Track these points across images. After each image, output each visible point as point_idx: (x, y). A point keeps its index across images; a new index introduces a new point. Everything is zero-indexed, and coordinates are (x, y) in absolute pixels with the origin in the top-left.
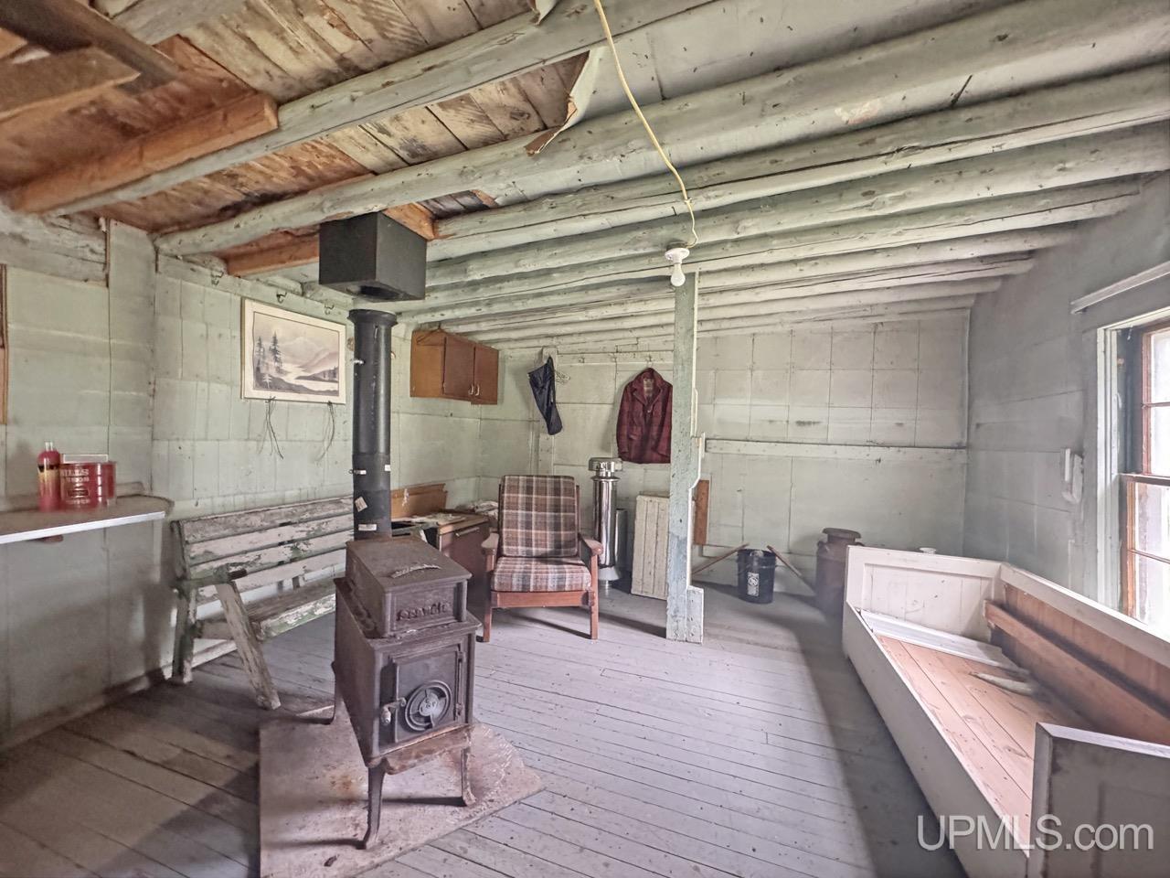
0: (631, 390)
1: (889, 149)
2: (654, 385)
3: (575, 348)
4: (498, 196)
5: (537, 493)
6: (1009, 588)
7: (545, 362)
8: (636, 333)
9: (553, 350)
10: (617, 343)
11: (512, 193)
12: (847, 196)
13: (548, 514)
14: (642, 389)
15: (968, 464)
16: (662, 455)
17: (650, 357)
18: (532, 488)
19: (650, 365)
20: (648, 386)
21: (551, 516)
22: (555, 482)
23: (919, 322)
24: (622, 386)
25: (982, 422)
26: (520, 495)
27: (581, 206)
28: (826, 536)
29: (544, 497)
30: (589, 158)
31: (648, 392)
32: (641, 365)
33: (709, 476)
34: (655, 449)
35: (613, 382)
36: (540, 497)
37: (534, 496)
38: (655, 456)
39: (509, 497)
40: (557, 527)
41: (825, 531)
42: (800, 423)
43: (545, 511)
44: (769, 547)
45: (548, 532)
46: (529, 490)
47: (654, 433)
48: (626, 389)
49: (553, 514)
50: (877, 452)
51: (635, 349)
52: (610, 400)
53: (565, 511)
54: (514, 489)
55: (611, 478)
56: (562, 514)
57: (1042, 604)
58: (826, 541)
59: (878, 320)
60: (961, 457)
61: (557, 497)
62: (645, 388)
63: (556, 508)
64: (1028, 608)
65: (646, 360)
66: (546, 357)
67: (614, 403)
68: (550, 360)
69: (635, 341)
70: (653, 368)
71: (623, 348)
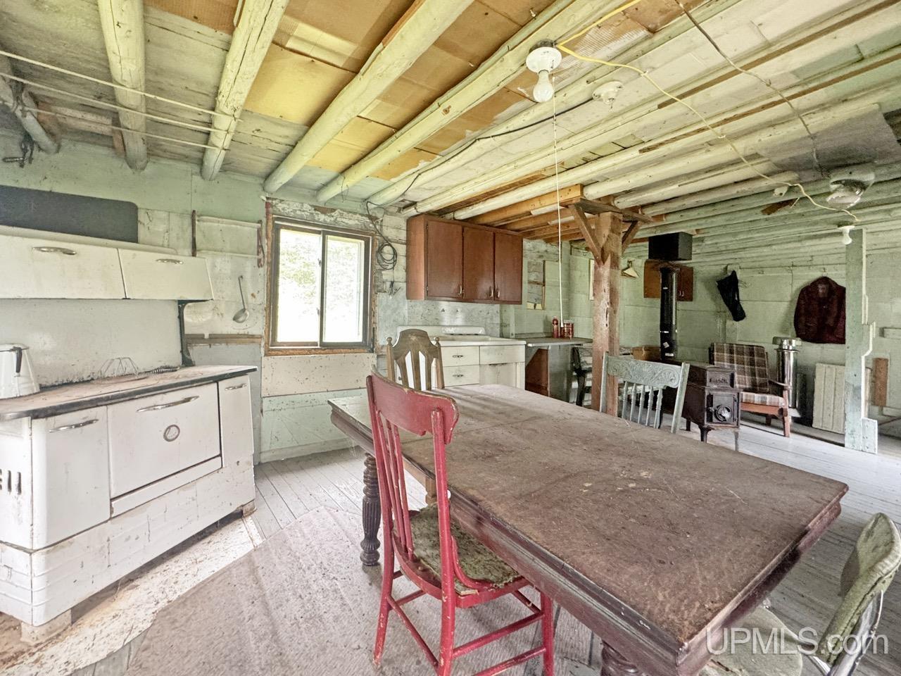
0: (807, 292)
2: (829, 288)
3: (755, 264)
5: (738, 354)
7: (730, 274)
8: (811, 254)
9: (737, 266)
10: (793, 259)
13: (746, 366)
14: (818, 291)
17: (824, 269)
18: (733, 350)
19: (824, 274)
20: (823, 289)
21: (748, 368)
22: (750, 349)
24: (798, 289)
29: (742, 356)
31: (823, 293)
32: (817, 274)
33: (887, 355)
34: (832, 333)
35: (790, 286)
36: (739, 356)
37: (735, 355)
39: (718, 355)
40: (753, 374)
43: (744, 365)
45: (747, 377)
46: (731, 352)
47: (831, 321)
48: (802, 291)
49: (750, 366)
51: (809, 264)
52: (788, 298)
53: (759, 366)
54: (721, 350)
55: (792, 350)
56: (756, 367)
61: (752, 357)
62: (821, 291)
63: (752, 363)
65: (821, 271)
66: (730, 271)
67: (791, 301)
68: (734, 273)
69: (810, 259)
70: (828, 276)
71: (798, 264)
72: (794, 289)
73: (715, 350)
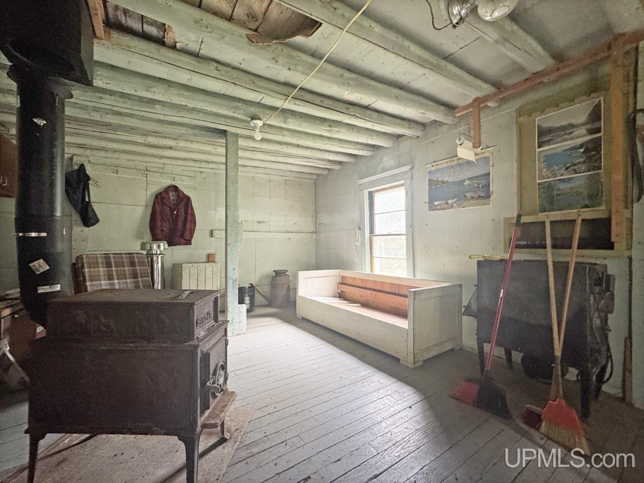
0: (160, 198)
1: (352, 114)
2: (178, 196)
3: (108, 161)
4: (180, 42)
5: (116, 266)
6: (343, 277)
7: (76, 167)
8: (165, 161)
9: (85, 159)
10: (148, 165)
11: (193, 47)
12: (325, 124)
13: (128, 280)
14: (169, 197)
15: (316, 239)
16: (186, 240)
17: (174, 178)
18: (111, 262)
19: (174, 183)
20: (173, 195)
21: (132, 282)
22: (130, 257)
23: (300, 182)
24: (152, 194)
25: (321, 222)
26: (101, 269)
27: (235, 78)
28: (274, 273)
29: (122, 268)
30: (277, 62)
31: (173, 200)
32: (168, 182)
33: (214, 250)
34: (182, 236)
35: (145, 191)
36: (119, 269)
37: (114, 269)
38: (182, 241)
39: (90, 272)
41: (274, 271)
42: (259, 222)
43: (126, 278)
44: (250, 284)
46: (108, 265)
47: (180, 225)
48: (156, 196)
49: (133, 280)
50: (289, 235)
51: (161, 171)
52: (143, 203)
53: (142, 277)
54: (94, 264)
55: (160, 254)
56: (140, 279)
57: (355, 278)
58: (274, 275)
59: (286, 178)
60: (314, 236)
61: (133, 268)
62: (171, 198)
63: (135, 275)
64: (350, 282)
65: (171, 180)
66: (76, 164)
67: (146, 206)
68: (82, 167)
69: (162, 166)
70: (176, 185)
71: (152, 170)
72: (149, 193)
73: (86, 266)
